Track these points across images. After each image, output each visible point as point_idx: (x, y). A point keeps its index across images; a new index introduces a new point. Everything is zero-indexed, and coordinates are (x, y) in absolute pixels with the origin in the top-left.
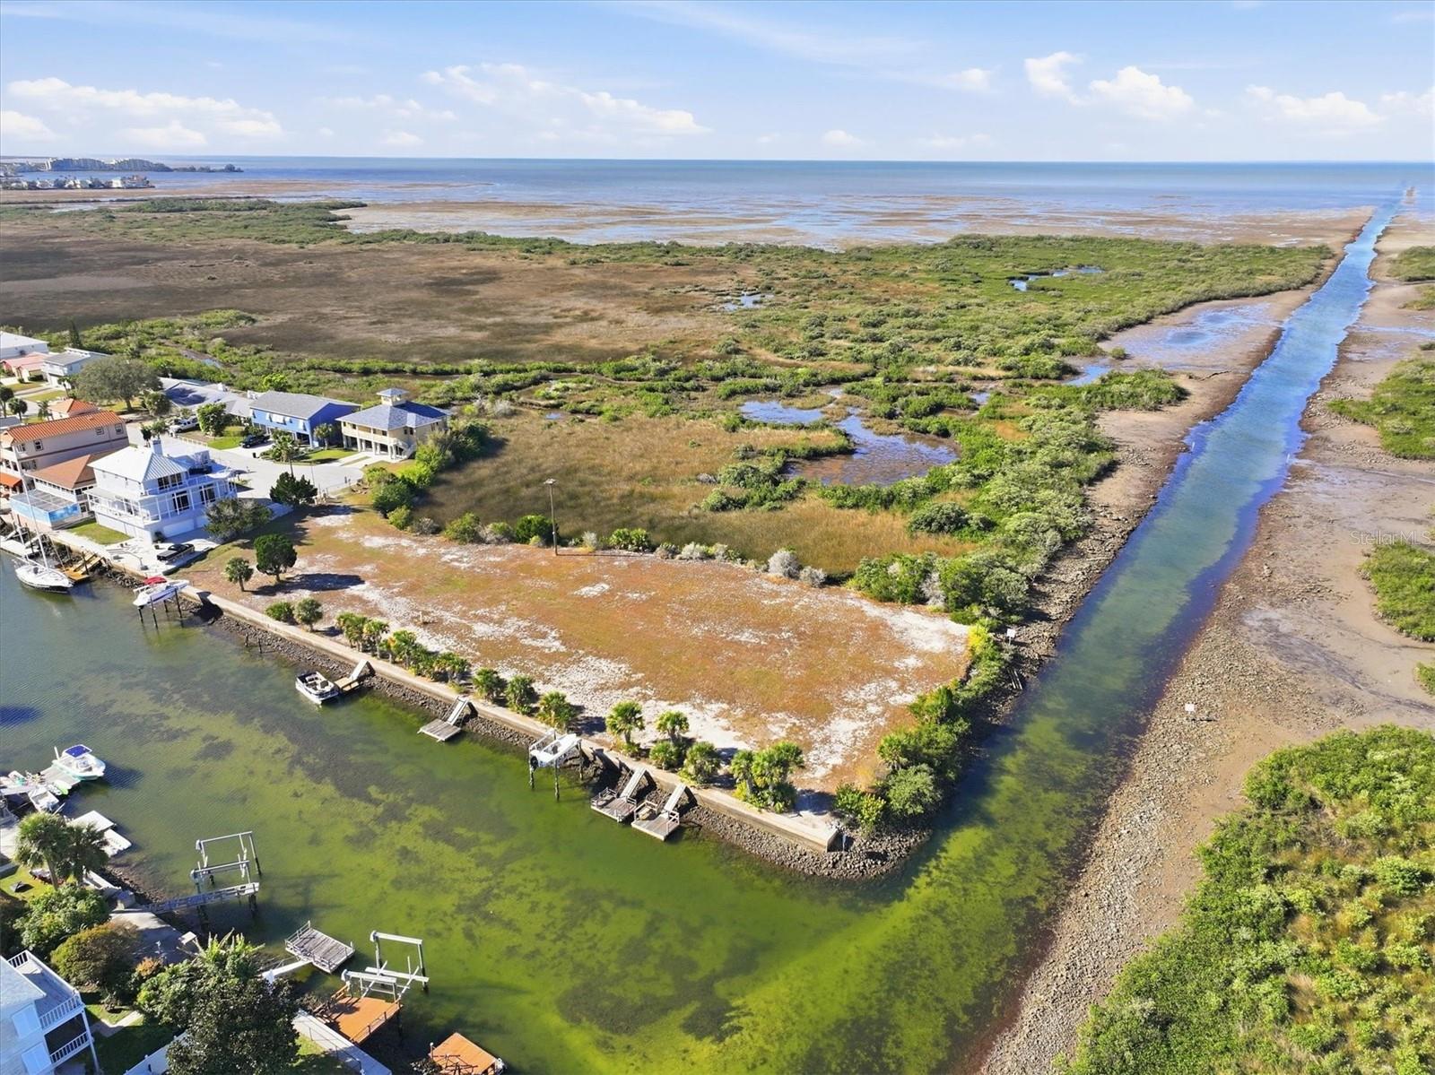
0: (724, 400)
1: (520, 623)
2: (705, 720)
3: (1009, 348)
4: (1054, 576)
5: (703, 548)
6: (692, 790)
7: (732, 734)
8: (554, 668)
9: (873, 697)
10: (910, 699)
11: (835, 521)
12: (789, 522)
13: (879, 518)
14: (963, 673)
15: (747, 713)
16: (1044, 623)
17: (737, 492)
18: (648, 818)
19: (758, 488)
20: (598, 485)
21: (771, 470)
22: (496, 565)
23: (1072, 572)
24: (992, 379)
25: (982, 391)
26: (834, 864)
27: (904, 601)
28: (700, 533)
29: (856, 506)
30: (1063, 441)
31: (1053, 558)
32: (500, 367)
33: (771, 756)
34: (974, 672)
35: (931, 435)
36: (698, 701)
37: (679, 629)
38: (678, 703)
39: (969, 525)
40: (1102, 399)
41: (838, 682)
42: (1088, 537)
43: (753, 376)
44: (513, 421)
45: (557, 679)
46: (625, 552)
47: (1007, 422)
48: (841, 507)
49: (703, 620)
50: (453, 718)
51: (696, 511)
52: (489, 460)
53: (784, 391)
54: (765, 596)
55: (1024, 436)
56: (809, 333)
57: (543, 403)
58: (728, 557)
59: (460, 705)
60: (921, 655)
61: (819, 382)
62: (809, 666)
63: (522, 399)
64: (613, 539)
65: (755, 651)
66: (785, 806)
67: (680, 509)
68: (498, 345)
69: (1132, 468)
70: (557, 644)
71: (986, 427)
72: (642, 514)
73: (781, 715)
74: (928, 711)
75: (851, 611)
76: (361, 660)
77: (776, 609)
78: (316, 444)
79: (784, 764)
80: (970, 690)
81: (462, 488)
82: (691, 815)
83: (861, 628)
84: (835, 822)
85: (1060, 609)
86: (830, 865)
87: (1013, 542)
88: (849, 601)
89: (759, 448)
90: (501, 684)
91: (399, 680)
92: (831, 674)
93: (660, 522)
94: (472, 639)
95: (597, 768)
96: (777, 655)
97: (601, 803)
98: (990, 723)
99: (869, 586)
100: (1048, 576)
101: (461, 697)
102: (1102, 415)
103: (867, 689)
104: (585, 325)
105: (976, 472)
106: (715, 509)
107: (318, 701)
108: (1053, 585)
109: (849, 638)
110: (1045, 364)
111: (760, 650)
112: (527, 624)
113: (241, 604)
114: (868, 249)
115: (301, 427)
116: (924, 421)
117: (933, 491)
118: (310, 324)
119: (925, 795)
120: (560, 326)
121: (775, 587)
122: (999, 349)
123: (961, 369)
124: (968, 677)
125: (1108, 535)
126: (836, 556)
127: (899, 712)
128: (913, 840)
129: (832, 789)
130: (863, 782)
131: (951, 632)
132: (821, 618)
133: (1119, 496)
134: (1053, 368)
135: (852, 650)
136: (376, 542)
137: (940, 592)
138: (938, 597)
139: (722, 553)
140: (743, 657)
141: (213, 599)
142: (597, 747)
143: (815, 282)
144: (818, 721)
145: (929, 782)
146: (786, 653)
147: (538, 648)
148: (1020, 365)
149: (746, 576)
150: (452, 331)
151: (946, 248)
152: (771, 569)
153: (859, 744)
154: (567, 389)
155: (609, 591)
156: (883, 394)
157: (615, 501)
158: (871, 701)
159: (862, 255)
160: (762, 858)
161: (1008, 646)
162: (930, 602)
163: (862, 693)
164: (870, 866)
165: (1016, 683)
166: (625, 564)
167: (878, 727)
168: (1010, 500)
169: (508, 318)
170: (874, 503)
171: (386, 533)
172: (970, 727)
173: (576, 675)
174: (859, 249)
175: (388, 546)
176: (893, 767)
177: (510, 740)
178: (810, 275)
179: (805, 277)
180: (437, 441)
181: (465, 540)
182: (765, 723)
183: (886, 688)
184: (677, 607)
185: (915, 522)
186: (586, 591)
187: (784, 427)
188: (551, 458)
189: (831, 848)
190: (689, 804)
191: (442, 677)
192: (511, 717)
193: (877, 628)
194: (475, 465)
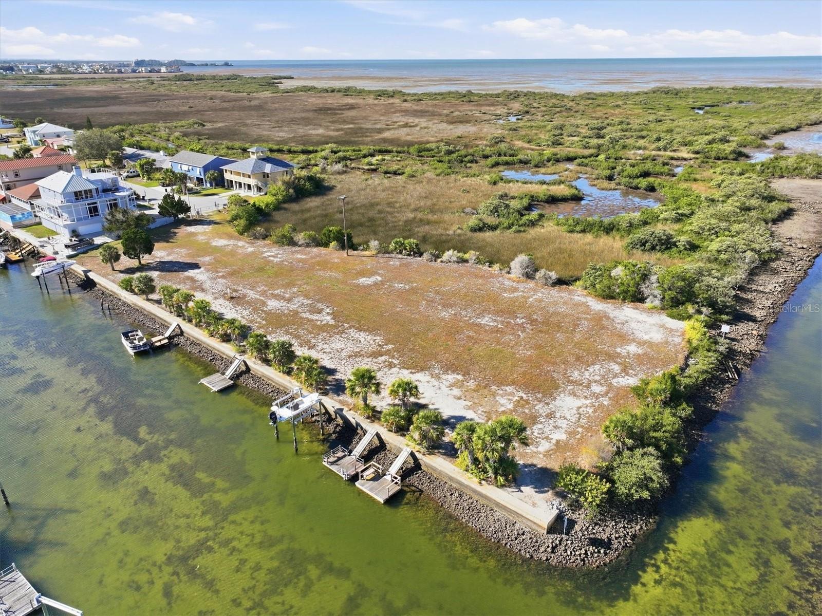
0: (491, 167)
1: (305, 301)
2: (440, 388)
3: (697, 141)
4: (754, 287)
5: (460, 254)
6: (417, 454)
7: (463, 403)
8: (320, 337)
9: (597, 378)
10: (633, 381)
11: (566, 241)
12: (530, 240)
13: (602, 240)
14: (681, 362)
15: (479, 385)
16: (750, 323)
17: (491, 220)
18: (373, 479)
19: (508, 218)
20: (391, 213)
21: (519, 206)
22: (300, 260)
23: (769, 284)
24: (685, 159)
25: (678, 166)
26: (553, 548)
27: (624, 300)
28: (459, 245)
29: (583, 231)
30: (749, 193)
31: (753, 273)
32: (343, 148)
33: (493, 431)
34: (691, 361)
35: (641, 191)
36: (437, 371)
37: (430, 313)
38: (418, 372)
39: (677, 246)
40: (772, 170)
41: (565, 362)
42: (779, 260)
43: (511, 156)
44: (343, 176)
45: (320, 346)
46: (400, 256)
47: (700, 183)
48: (571, 231)
49: (451, 306)
50: (230, 372)
51: (459, 231)
53: (533, 163)
54: (505, 290)
55: (714, 191)
56: (552, 133)
57: (366, 167)
58: (478, 261)
59: (236, 363)
60: (641, 343)
61: (558, 159)
62: (539, 347)
63: (353, 165)
64: (392, 246)
65: (492, 332)
66: (506, 480)
67: (447, 229)
68: (347, 138)
69: (806, 214)
70: (329, 318)
71: (684, 185)
72: (418, 232)
73: (509, 389)
74: (652, 394)
75: (577, 305)
76: (174, 322)
77: (514, 300)
78: (208, 185)
79: (507, 440)
80: (690, 377)
81: (295, 213)
82: (414, 479)
83: (586, 319)
84: (557, 502)
85: (764, 313)
86: (549, 550)
87: (716, 259)
88: (576, 298)
89: (512, 195)
90: (267, 345)
91: (198, 340)
92: (558, 355)
93: (431, 238)
94: (263, 311)
95: (338, 425)
96: (511, 337)
97: (332, 459)
98: (710, 409)
99: (594, 286)
100: (749, 286)
101: (237, 356)
102: (774, 181)
103: (591, 370)
104: (405, 129)
105: (680, 212)
106: (473, 230)
107: (131, 352)
108: (755, 294)
109: (576, 326)
110: (724, 150)
111: (497, 331)
112: (309, 302)
113: (108, 279)
114: (595, 94)
115: (198, 173)
116: (636, 181)
117: (645, 223)
118: (237, 127)
119: (652, 480)
120: (389, 129)
121: (515, 284)
122: (689, 141)
123: (662, 153)
124: (687, 365)
125: (796, 259)
126: (566, 265)
127: (621, 392)
128: (638, 527)
129: (555, 465)
130: (587, 460)
131: (667, 325)
132: (552, 309)
133: (800, 232)
134: (731, 153)
135: (578, 336)
136: (221, 242)
137: (657, 292)
138: (656, 297)
139: (474, 258)
140: (481, 337)
141: (92, 275)
142: (338, 406)
143: (558, 109)
144: (543, 396)
145: (658, 467)
146: (519, 336)
147: (312, 320)
148: (706, 150)
149: (492, 276)
150: (321, 131)
151: (647, 93)
152: (513, 271)
153: (583, 421)
154: (384, 160)
155: (381, 281)
156: (605, 164)
157: (401, 223)
158: (595, 382)
159: (590, 97)
160: (478, 533)
161: (722, 340)
162: (648, 300)
163: (587, 373)
164: (592, 554)
165: (732, 373)
166: (398, 263)
167: (601, 406)
168: (709, 230)
169: (357, 126)
170: (598, 230)
171: (230, 237)
172: (693, 412)
173: (337, 343)
174: (589, 94)
175: (228, 245)
176: (618, 448)
177: (271, 394)
178: (555, 106)
179: (552, 107)
180: (284, 183)
181: (283, 243)
182: (494, 395)
183: (609, 371)
184: (432, 295)
185: (632, 243)
186: (363, 281)
187: (531, 183)
188: (362, 197)
189: (551, 530)
190: (413, 469)
191: (226, 338)
192: (273, 374)
193: (600, 319)
194: (309, 200)
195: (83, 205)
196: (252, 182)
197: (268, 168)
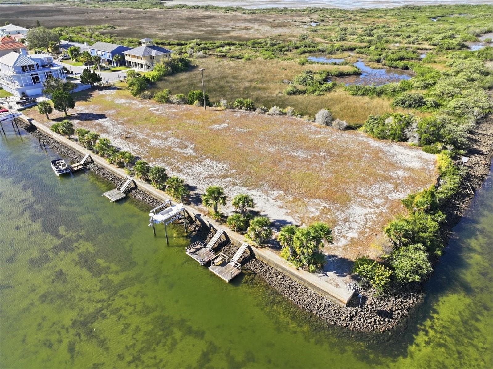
0: (300, 54)
1: (176, 140)
2: (268, 200)
3: (434, 38)
4: (480, 132)
5: (281, 109)
6: (252, 247)
7: (283, 210)
8: (186, 164)
9: (378, 193)
10: (402, 196)
11: (352, 101)
12: (327, 100)
13: (375, 100)
14: (435, 182)
15: (295, 198)
16: (479, 156)
17: (301, 88)
18: (221, 265)
19: (312, 86)
20: (235, 83)
21: (319, 79)
22: (174, 113)
23: (490, 130)
24: (427, 50)
26: (351, 317)
27: (393, 140)
28: (280, 103)
29: (363, 95)
30: (473, 70)
31: (479, 122)
32: (204, 42)
33: (308, 233)
34: (441, 182)
35: (399, 69)
36: (266, 188)
37: (261, 148)
38: (253, 189)
39: (426, 105)
40: (485, 56)
41: (355, 182)
43: (313, 47)
44: (204, 60)
45: (186, 171)
46: (241, 111)
47: (438, 64)
48: (355, 95)
49: (275, 144)
50: (123, 188)
51: (280, 95)
52: (188, 73)
53: (327, 52)
54: (312, 133)
55: (448, 69)
56: (339, 33)
57: (219, 54)
58: (293, 114)
59: (128, 182)
60: (406, 169)
61: (344, 49)
62: (336, 172)
63: (210, 53)
64: (235, 104)
65: (304, 161)
66: (316, 267)
67: (272, 93)
68: (206, 36)
70: (192, 151)
71: (428, 66)
72: (253, 95)
73: (317, 201)
74: (417, 205)
75: (361, 143)
76: (87, 153)
77: (318, 140)
78: (115, 64)
79: (318, 239)
80: (442, 193)
81: (171, 82)
82: (250, 265)
83: (367, 153)
84: (353, 283)
85: (488, 149)
86: (348, 319)
87: (453, 113)
88: (360, 138)
89: (314, 71)
90: (148, 170)
91: (103, 166)
92: (350, 178)
93: (261, 99)
94: (147, 146)
95: (197, 226)
96: (317, 165)
97: (192, 250)
98: (456, 215)
99: (373, 130)
100: (477, 131)
101: (129, 177)
102: (487, 63)
103: (373, 188)
104: (244, 31)
105: (427, 82)
106: (290, 94)
107: (57, 174)
108: (481, 136)
109: (361, 157)
110: (453, 43)
111: (307, 161)
112: (179, 141)
113: (45, 125)
114: (366, 9)
115: (108, 56)
116: (396, 63)
117: (404, 90)
119: (422, 268)
120: (234, 31)
121: (318, 129)
122: (429, 38)
123: (411, 45)
124: (439, 185)
126: (352, 116)
127: (395, 203)
128: (411, 302)
129: (352, 256)
130: (374, 253)
131: (423, 157)
132: (344, 146)
134: (457, 45)
135: (363, 164)
136: (121, 101)
137: (417, 135)
138: (415, 138)
139: (290, 112)
140: (296, 165)
141: (33, 122)
142: (197, 212)
143: (343, 19)
144: (341, 206)
145: (426, 259)
146: (322, 164)
147: (181, 153)
148: (441, 43)
149: (303, 124)
150: (190, 32)
151: (399, 9)
152: (317, 120)
153: (369, 224)
154: (230, 49)
155: (227, 127)
156: (375, 52)
157: (241, 89)
158: (376, 196)
159: (363, 11)
160: (296, 305)
161: (462, 167)
162: (410, 140)
163: (370, 190)
164: (379, 322)
165: (469, 190)
166: (239, 115)
167: (381, 213)
168: (447, 94)
169: (213, 29)
170: (373, 94)
171: (128, 97)
172: (446, 218)
173: (197, 169)
174: (362, 9)
175: (126, 103)
176: (397, 244)
177: (151, 204)
178: (340, 17)
179: (338, 17)
180: (164, 63)
181: (163, 102)
182: (306, 205)
183: (386, 188)
184: (262, 136)
185: (396, 102)
186: (215, 126)
187: (327, 64)
188: (216, 73)
189: (349, 304)
190: (249, 257)
191: (121, 165)
192: (152, 190)
193: (377, 153)
195: (28, 76)
196: (143, 62)
197: (154, 53)
